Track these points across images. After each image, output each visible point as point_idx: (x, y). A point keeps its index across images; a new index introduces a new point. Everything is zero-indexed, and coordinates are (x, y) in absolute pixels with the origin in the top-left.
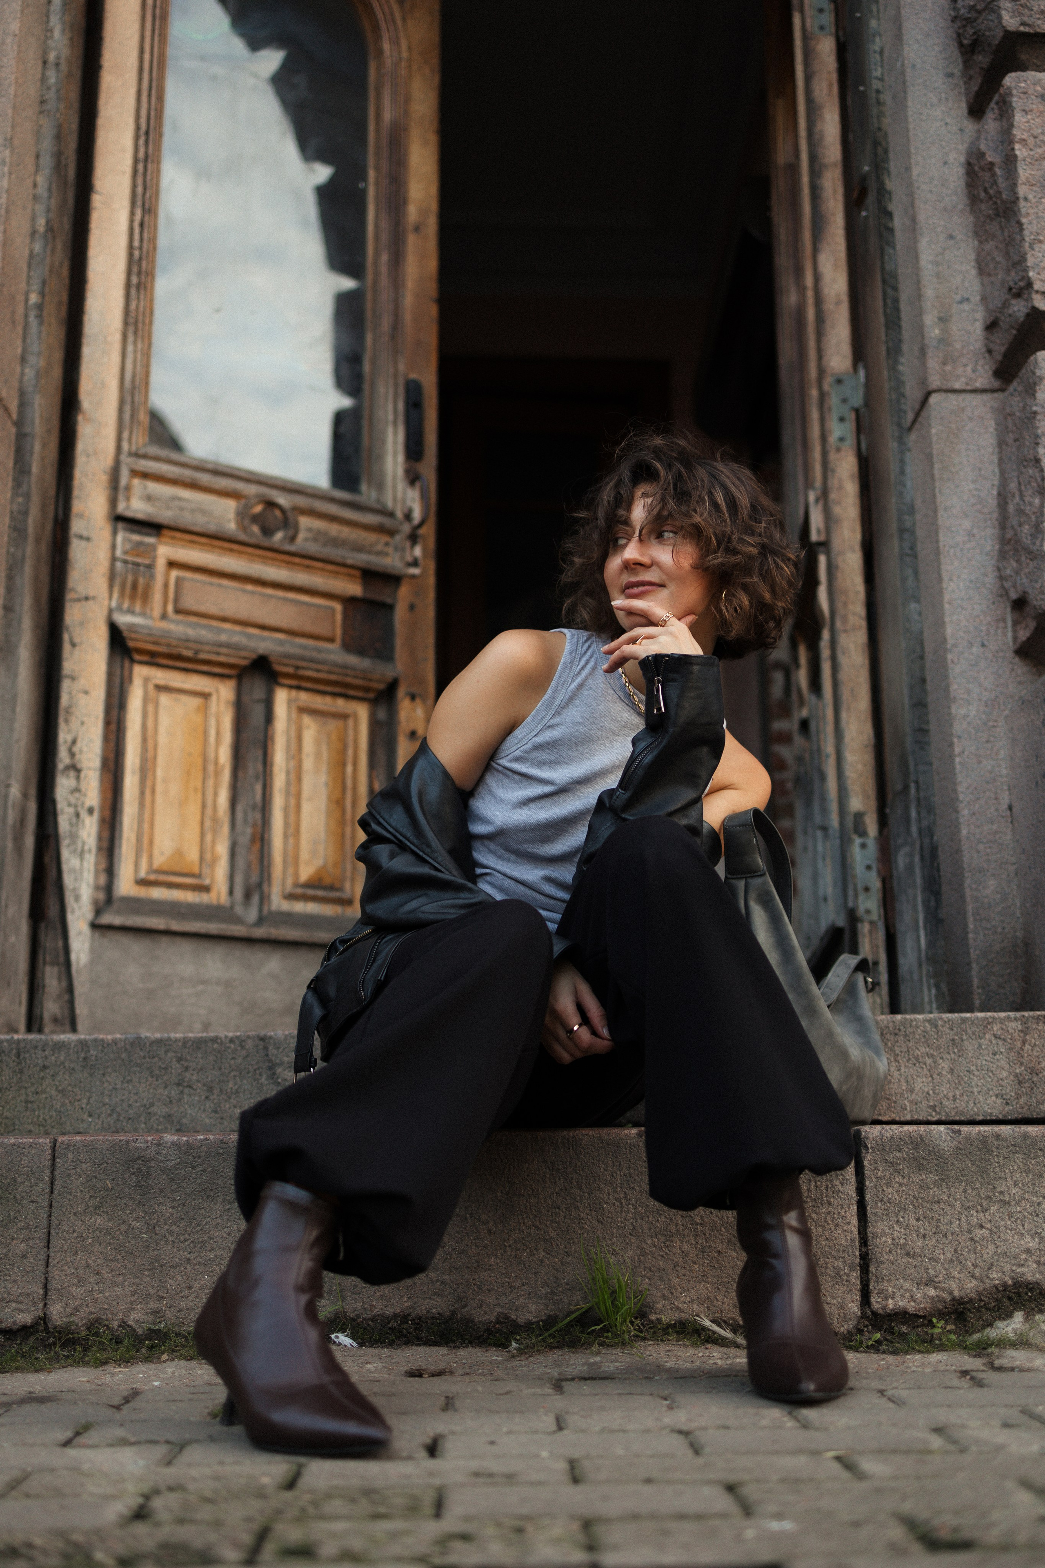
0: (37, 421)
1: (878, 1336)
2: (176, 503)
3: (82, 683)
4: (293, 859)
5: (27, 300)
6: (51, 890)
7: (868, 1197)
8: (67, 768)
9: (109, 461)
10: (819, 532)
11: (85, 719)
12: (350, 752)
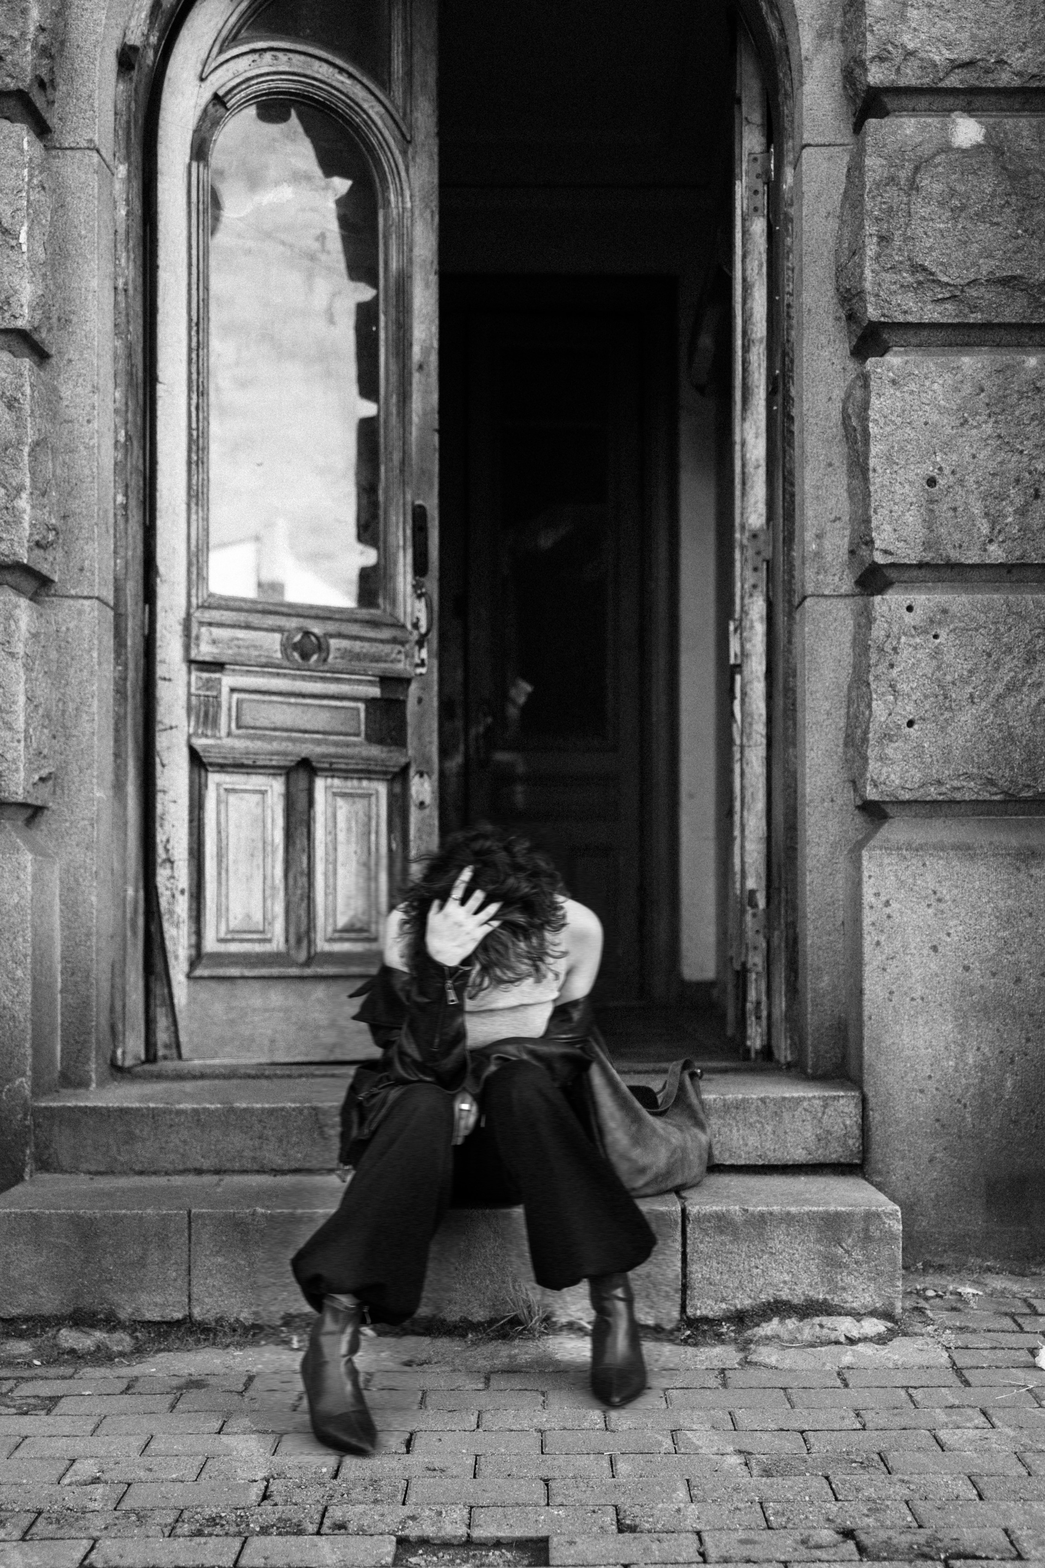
0: (129, 602)
1: (688, 1332)
2: (236, 642)
3: (171, 795)
4: (332, 912)
5: (115, 501)
6: (157, 952)
7: (688, 1250)
8: (164, 861)
9: (182, 614)
10: (736, 655)
11: (175, 823)
12: (373, 823)
